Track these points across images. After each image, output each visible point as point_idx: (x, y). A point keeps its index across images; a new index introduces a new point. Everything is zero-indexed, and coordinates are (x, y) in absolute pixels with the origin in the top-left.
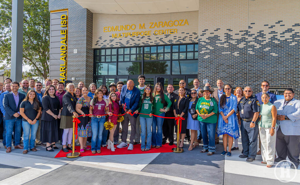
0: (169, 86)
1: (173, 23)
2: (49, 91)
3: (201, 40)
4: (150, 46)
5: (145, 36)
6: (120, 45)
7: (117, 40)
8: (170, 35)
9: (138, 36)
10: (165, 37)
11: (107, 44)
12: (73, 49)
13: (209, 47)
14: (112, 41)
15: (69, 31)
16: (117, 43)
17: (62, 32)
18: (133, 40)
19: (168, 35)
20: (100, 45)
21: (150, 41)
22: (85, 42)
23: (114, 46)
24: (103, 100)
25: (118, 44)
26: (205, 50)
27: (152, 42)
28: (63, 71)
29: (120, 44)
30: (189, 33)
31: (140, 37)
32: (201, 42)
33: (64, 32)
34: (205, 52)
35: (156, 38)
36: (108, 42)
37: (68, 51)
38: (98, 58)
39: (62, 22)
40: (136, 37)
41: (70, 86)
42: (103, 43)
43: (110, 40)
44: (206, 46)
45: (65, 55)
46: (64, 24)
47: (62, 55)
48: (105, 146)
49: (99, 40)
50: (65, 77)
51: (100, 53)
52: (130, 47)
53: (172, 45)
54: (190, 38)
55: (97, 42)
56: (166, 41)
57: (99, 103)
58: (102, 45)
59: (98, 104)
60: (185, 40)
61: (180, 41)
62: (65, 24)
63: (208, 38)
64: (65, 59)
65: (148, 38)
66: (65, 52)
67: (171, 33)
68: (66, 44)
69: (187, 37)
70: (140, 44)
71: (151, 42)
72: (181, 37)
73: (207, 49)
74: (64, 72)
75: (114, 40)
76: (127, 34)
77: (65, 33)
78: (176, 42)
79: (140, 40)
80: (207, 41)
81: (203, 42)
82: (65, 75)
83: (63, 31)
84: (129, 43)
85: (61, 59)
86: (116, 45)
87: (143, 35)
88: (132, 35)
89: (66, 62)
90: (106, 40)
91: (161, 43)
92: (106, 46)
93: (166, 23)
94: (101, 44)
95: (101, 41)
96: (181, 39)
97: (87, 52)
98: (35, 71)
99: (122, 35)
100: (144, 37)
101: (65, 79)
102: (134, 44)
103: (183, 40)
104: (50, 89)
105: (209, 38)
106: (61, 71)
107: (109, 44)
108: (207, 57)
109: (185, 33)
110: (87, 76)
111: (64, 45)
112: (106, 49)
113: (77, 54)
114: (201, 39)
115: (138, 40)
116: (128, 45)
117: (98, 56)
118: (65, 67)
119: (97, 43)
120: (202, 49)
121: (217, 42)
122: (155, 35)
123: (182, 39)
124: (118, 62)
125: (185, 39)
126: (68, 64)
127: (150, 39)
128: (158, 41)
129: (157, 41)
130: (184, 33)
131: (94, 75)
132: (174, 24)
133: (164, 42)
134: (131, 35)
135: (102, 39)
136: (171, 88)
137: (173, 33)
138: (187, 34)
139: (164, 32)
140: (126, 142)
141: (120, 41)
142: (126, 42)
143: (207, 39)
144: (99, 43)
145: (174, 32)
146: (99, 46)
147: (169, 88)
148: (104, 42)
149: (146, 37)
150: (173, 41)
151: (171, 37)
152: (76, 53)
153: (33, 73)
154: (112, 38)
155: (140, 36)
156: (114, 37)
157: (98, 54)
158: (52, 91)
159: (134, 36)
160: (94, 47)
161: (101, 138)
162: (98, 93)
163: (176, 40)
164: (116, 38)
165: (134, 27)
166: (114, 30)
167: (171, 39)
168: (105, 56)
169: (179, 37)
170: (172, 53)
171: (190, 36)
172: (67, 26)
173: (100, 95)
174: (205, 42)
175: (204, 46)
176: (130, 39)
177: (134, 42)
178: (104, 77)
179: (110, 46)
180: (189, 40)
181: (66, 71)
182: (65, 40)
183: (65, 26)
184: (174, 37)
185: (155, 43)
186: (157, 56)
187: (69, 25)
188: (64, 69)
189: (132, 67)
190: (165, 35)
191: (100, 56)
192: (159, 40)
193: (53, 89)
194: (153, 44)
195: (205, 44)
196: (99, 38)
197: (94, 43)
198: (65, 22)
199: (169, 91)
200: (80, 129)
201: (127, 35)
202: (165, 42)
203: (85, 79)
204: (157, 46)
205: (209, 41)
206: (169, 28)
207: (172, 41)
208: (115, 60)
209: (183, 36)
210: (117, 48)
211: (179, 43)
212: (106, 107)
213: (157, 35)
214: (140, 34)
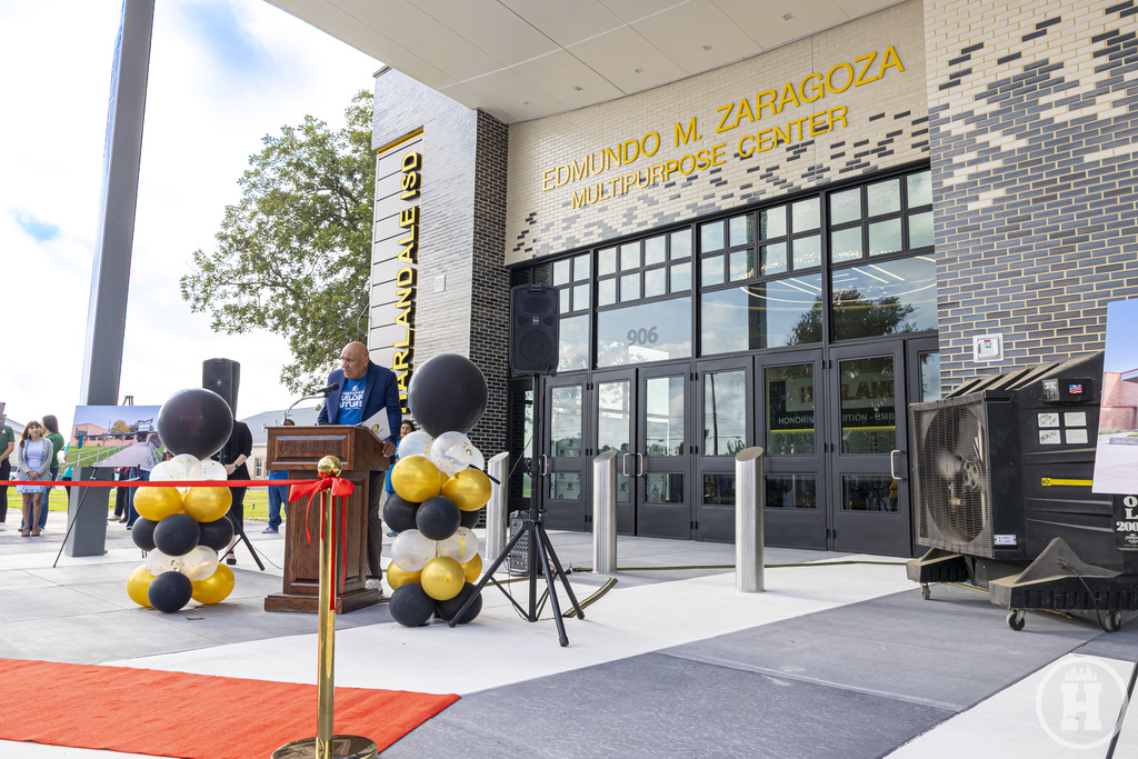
1: (826, 81)
3: (943, 114)
4: (725, 216)
6: (600, 235)
7: (590, 215)
8: (812, 142)
9: (671, 181)
10: (789, 160)
11: (555, 239)
12: (432, 276)
13: (994, 138)
14: (570, 221)
15: (422, 212)
16: (591, 225)
17: (404, 220)
18: (652, 202)
19: (803, 145)
20: (530, 249)
21: (723, 190)
22: (469, 241)
23: (579, 240)
25: (592, 233)
26: (972, 163)
28: (401, 366)
29: (601, 231)
30: (908, 113)
31: (679, 184)
32: (947, 121)
33: (410, 217)
34: (971, 176)
35: (749, 171)
36: (557, 229)
37: (420, 286)
39: (404, 182)
40: (662, 185)
42: (540, 240)
43: (564, 221)
44: (980, 139)
45: (409, 303)
46: (409, 189)
47: (399, 304)
49: (527, 226)
52: (642, 236)
53: (825, 192)
54: (914, 134)
55: (519, 238)
56: (796, 174)
58: (538, 246)
60: (891, 152)
61: (864, 160)
62: (412, 185)
63: (984, 89)
64: (409, 318)
65: (712, 182)
66: (408, 291)
67: (817, 130)
68: (414, 262)
69: (900, 132)
70: (680, 215)
71: (724, 198)
72: (867, 142)
73: (988, 152)
74: (405, 369)
75: (578, 216)
76: (625, 181)
77: (412, 221)
78: (841, 171)
79: (679, 196)
80: (983, 108)
81: (956, 118)
82: (406, 382)
83: (407, 213)
84: (636, 216)
85: (398, 321)
86: (586, 234)
87: (689, 168)
88: (645, 180)
89: (411, 332)
90: (553, 224)
91: (773, 190)
92: (552, 248)
93: (791, 93)
94: (534, 241)
95: (535, 230)
96: (866, 153)
99: (606, 191)
100: (696, 177)
102: (656, 220)
103: (882, 151)
105: (990, 93)
107: (560, 237)
108: (986, 199)
109: (890, 115)
111: (406, 265)
112: (550, 260)
113: (443, 293)
114: (947, 106)
115: (672, 198)
116: (634, 229)
118: (406, 352)
119: (520, 241)
120: (956, 159)
121: (1043, 100)
122: (742, 159)
123: (873, 152)
124: (595, 309)
125: (889, 147)
126: (416, 336)
128: (759, 186)
129: (749, 186)
130: (883, 115)
131: (510, 376)
132: (827, 86)
133: (784, 183)
134: (641, 181)
135: (536, 221)
137: (827, 127)
138: (897, 117)
139: (780, 138)
141: (601, 216)
142: (625, 215)
143: (978, 97)
144: (528, 240)
145: (828, 123)
146: (526, 250)
148: (543, 231)
149: (705, 176)
150: (828, 169)
151: (819, 154)
152: (443, 289)
154: (570, 212)
155: (680, 178)
156: (577, 205)
159: (655, 185)
160: (513, 258)
163: (841, 163)
164: (587, 206)
165: (651, 144)
166: (578, 176)
167: (818, 164)
169: (856, 145)
170: (827, 229)
171: (914, 123)
172: (417, 193)
174: (968, 117)
175: (967, 142)
176: (639, 199)
177: (655, 209)
179: (564, 244)
180: (914, 146)
181: (409, 365)
182: (412, 246)
183: (413, 192)
184: (833, 147)
185: (743, 197)
187: (423, 185)
188: (404, 362)
190: (788, 150)
192: (762, 177)
194: (737, 202)
195: (972, 127)
196: (527, 220)
197: (511, 241)
198: (412, 179)
201: (625, 186)
202: (792, 184)
204: (755, 207)
205: (995, 107)
206: (807, 110)
207: (821, 169)
208: (588, 304)
209: (876, 134)
210: (592, 251)
211: (859, 172)
213: (751, 156)
214: (677, 169)
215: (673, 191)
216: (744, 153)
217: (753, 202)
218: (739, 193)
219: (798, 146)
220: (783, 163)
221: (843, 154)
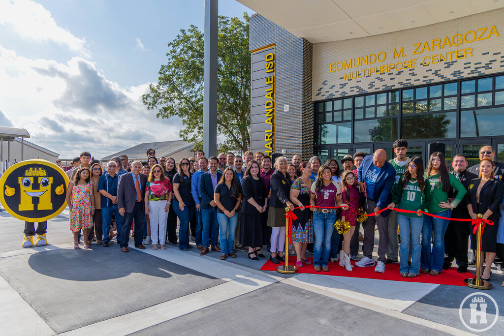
0: (456, 158)
1: (464, 37)
2: (252, 170)
4: (414, 88)
5: (404, 69)
6: (357, 92)
7: (353, 83)
8: (456, 61)
9: (391, 72)
10: (445, 68)
11: (336, 92)
12: (283, 104)
14: (343, 85)
15: (277, 79)
16: (353, 87)
17: (267, 81)
18: (382, 80)
19: (452, 62)
20: (325, 95)
21: (415, 78)
22: (301, 92)
23: (347, 93)
24: (331, 183)
25: (353, 91)
27: (419, 80)
28: (269, 139)
29: (358, 90)
30: (499, 53)
31: (394, 74)
33: (270, 80)
35: (427, 71)
36: (337, 88)
37: (276, 108)
38: (321, 116)
39: (267, 66)
40: (387, 74)
41: (281, 161)
42: (328, 92)
43: (340, 85)
45: (272, 115)
46: (269, 69)
47: (267, 115)
48: (335, 261)
49: (322, 86)
50: (271, 148)
51: (324, 107)
52: (376, 93)
53: (460, 81)
54: (501, 62)
55: (318, 90)
56: (448, 74)
57: (326, 188)
58: (328, 94)
59: (323, 191)
60: (491, 68)
62: (271, 67)
64: (272, 121)
65: (410, 74)
66: (271, 110)
67: (458, 57)
68: (273, 99)
69: (495, 60)
70: (394, 86)
71: (415, 81)
72: (480, 63)
74: (271, 141)
75: (347, 84)
76: (370, 71)
77: (272, 82)
78: (468, 74)
79: (394, 79)
82: (272, 146)
83: (269, 78)
84: (374, 86)
85: (266, 122)
86: (351, 91)
87: (400, 68)
88: (379, 71)
89: (273, 127)
90: (335, 86)
91: (437, 79)
92: (334, 95)
93: (447, 41)
94: (326, 92)
95: (326, 88)
96: (480, 68)
97: (304, 108)
98: (232, 142)
99: (360, 74)
100: (403, 72)
101: (271, 151)
102: (384, 87)
103: (487, 67)
104: (253, 166)
106: (266, 140)
107: (339, 91)
109: (491, 53)
110: (304, 146)
111: (270, 99)
112: (333, 100)
113: (288, 112)
115: (391, 79)
116: (373, 90)
117: (321, 113)
118: (271, 134)
119: (319, 92)
122: (424, 66)
123: (483, 67)
124: (354, 120)
125: (490, 66)
126: (276, 128)
127: (413, 74)
128: (431, 77)
129: (428, 77)
130: (488, 53)
131: (314, 144)
132: (464, 39)
133: (442, 77)
134: (377, 71)
135: (327, 84)
136: (462, 161)
137: (463, 56)
138: (494, 54)
139: (442, 58)
140: (370, 256)
141: (358, 84)
142: (369, 85)
144: (323, 92)
145: (464, 54)
146: (322, 96)
147: (457, 162)
148: (330, 88)
149: (407, 72)
150: (463, 73)
151: (459, 66)
152: (288, 110)
153: (228, 145)
154: (343, 81)
155: (395, 71)
156: (347, 79)
157: (321, 110)
158: (255, 169)
159: (384, 73)
160: (315, 98)
161: (328, 246)
162: (323, 171)
163: (469, 70)
164: (351, 80)
165: (382, 57)
166: (347, 67)
167: (458, 70)
168: (333, 111)
169: (476, 64)
170: (460, 96)
171: (502, 57)
172: (274, 70)
173: (327, 174)
176: (376, 78)
177: (383, 83)
178: (331, 147)
179: (340, 94)
180: (501, 67)
181: (273, 140)
182: (272, 92)
183: (272, 70)
184: (465, 64)
185: (423, 81)
186: (428, 105)
187: (277, 68)
188: (270, 138)
189: (378, 128)
190: (445, 64)
191: (325, 112)
192: (433, 74)
193: (256, 167)
194: (421, 83)
196: (322, 84)
197: (315, 91)
198: (271, 65)
199: (456, 169)
200: (297, 229)
201: (370, 73)
202: (446, 77)
203: (301, 151)
204: (428, 85)
206: (454, 48)
207: (459, 72)
208: (350, 118)
209: (485, 60)
210: (353, 97)
211: (476, 75)
212: (336, 195)
213: (428, 65)
214: (394, 68)
215: (392, 76)
216: (425, 63)
217: (428, 83)
218: (422, 79)
219: (450, 63)
220: (442, 69)
221: (470, 67)
